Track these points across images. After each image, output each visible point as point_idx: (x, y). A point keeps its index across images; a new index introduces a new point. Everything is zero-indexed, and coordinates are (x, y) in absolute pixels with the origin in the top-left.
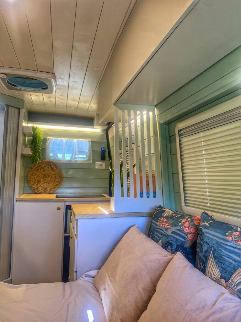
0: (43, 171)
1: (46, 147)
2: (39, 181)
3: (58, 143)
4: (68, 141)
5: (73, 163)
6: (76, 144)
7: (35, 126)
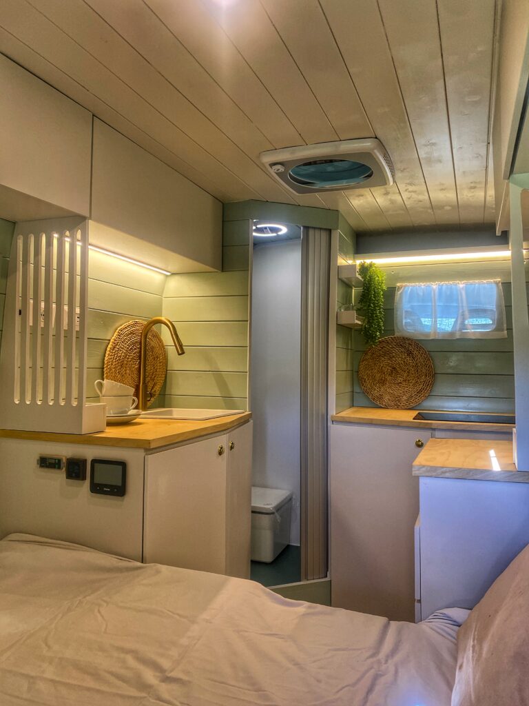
0: (390, 358)
1: (393, 305)
2: (383, 382)
3: (421, 294)
4: (444, 287)
5: (458, 339)
6: (464, 293)
7: (368, 261)
